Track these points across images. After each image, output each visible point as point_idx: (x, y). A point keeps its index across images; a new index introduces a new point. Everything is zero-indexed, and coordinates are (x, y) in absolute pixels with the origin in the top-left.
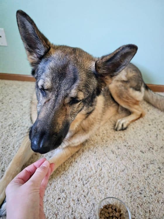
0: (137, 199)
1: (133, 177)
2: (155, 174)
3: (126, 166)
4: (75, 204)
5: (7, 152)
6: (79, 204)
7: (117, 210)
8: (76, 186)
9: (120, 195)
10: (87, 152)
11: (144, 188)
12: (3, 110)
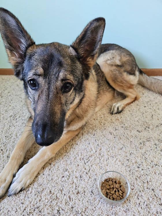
0: (135, 172)
1: (130, 154)
2: (152, 150)
3: (124, 145)
4: (78, 180)
5: (11, 140)
6: (82, 180)
7: (117, 182)
8: (78, 165)
9: (119, 170)
10: (86, 135)
11: (142, 162)
12: (3, 103)
